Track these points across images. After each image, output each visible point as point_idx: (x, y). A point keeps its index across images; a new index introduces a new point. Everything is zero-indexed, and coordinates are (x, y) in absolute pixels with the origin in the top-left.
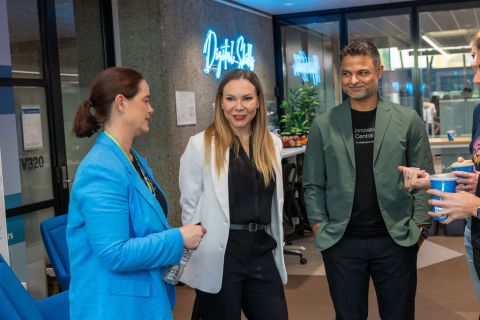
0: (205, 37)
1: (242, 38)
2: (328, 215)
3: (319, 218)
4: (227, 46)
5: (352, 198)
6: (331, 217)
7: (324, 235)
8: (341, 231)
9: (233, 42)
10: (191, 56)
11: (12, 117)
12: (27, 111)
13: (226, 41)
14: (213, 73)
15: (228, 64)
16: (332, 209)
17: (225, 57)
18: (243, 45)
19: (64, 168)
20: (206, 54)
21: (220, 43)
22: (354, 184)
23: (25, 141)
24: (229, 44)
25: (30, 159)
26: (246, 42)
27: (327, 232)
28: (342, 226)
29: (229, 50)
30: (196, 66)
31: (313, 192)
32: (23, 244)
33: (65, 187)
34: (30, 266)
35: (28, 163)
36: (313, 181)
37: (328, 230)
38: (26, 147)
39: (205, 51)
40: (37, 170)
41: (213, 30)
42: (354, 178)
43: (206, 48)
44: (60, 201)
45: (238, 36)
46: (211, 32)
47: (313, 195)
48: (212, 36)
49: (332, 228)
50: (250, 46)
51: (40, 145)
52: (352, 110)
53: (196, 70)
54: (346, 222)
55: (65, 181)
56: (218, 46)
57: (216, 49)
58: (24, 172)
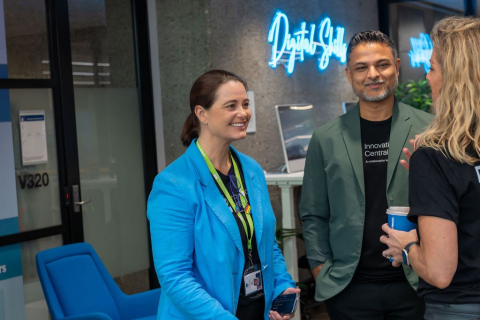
0: (272, 21)
1: (327, 20)
2: (332, 254)
3: (321, 259)
4: (304, 31)
5: (362, 233)
6: (336, 256)
7: (327, 280)
8: (348, 275)
9: (313, 27)
10: (250, 46)
11: (8, 126)
12: (27, 118)
13: (304, 25)
14: (282, 66)
15: (306, 55)
16: (337, 247)
17: (300, 45)
18: (330, 30)
19: (75, 187)
20: (272, 43)
21: (294, 27)
22: (363, 215)
23: (24, 155)
24: (308, 28)
25: (31, 175)
26: (334, 25)
27: (331, 277)
28: (349, 269)
29: (307, 36)
30: (257, 59)
31: (312, 225)
32: (19, 279)
33: (77, 210)
34: (28, 306)
35: (28, 181)
36: (313, 211)
37: (333, 274)
38: (25, 162)
39: (270, 39)
40: (40, 188)
41: (283, 12)
42: (364, 208)
43: (273, 34)
44: (71, 227)
45: (323, 18)
46: (280, 15)
47: (313, 229)
48: (282, 20)
49: (337, 271)
50: (341, 31)
51: (45, 158)
52: (361, 119)
53: (256, 64)
54: (355, 264)
55: (76, 203)
56: (291, 32)
57: (287, 35)
58: (22, 192)
